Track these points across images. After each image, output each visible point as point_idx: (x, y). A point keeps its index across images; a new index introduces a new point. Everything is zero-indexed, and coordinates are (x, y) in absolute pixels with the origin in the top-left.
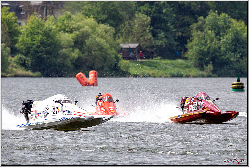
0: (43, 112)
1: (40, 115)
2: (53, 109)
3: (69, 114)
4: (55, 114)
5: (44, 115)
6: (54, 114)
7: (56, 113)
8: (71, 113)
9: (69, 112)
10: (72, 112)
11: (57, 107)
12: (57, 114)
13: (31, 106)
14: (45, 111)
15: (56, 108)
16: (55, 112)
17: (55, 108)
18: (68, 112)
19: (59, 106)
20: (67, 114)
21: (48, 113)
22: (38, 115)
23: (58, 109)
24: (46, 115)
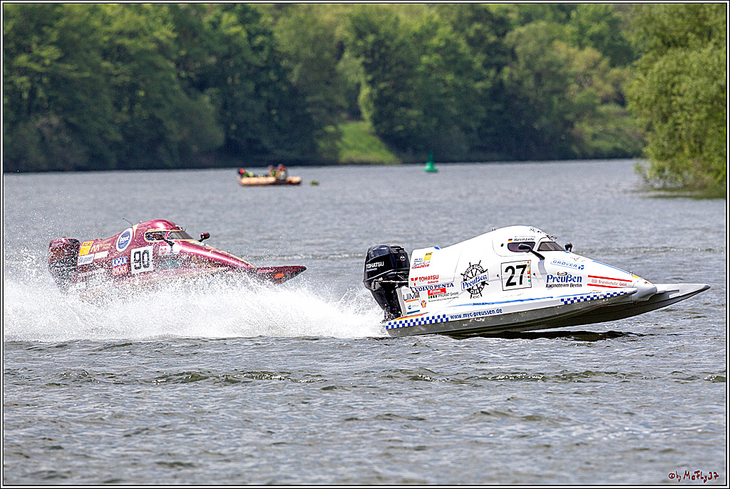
0: (465, 280)
1: (448, 290)
2: (506, 271)
3: (569, 283)
4: (514, 284)
5: (469, 290)
6: (509, 284)
7: (518, 283)
8: (576, 280)
9: (569, 279)
10: (580, 279)
11: (520, 264)
12: (521, 286)
13: (407, 264)
14: (475, 278)
15: (518, 267)
16: (516, 279)
17: (515, 268)
18: (566, 279)
19: (528, 261)
20: (560, 283)
21: (483, 283)
22: (444, 290)
23: (527, 269)
24: (475, 288)
